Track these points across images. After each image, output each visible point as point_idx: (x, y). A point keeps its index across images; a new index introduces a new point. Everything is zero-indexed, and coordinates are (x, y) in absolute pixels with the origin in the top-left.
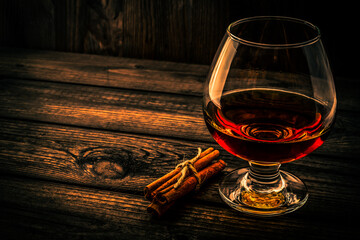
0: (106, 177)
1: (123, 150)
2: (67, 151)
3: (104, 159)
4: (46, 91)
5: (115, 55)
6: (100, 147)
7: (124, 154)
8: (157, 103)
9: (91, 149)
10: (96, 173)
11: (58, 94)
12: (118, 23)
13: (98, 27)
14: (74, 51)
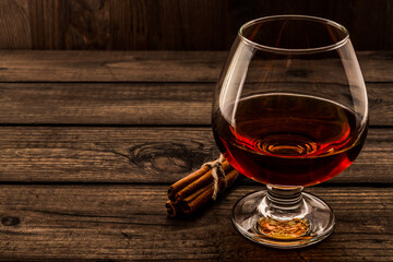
0: (172, 172)
1: (174, 144)
2: (113, 152)
3: (158, 155)
4: (51, 93)
5: (103, 48)
6: (147, 144)
7: (177, 147)
8: (180, 94)
9: (139, 147)
10: (158, 169)
11: (66, 94)
12: (103, 14)
13: (82, 19)
14: (54, 49)
